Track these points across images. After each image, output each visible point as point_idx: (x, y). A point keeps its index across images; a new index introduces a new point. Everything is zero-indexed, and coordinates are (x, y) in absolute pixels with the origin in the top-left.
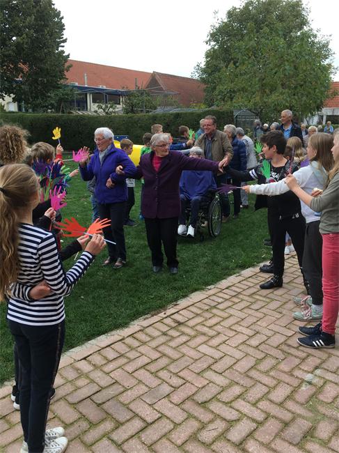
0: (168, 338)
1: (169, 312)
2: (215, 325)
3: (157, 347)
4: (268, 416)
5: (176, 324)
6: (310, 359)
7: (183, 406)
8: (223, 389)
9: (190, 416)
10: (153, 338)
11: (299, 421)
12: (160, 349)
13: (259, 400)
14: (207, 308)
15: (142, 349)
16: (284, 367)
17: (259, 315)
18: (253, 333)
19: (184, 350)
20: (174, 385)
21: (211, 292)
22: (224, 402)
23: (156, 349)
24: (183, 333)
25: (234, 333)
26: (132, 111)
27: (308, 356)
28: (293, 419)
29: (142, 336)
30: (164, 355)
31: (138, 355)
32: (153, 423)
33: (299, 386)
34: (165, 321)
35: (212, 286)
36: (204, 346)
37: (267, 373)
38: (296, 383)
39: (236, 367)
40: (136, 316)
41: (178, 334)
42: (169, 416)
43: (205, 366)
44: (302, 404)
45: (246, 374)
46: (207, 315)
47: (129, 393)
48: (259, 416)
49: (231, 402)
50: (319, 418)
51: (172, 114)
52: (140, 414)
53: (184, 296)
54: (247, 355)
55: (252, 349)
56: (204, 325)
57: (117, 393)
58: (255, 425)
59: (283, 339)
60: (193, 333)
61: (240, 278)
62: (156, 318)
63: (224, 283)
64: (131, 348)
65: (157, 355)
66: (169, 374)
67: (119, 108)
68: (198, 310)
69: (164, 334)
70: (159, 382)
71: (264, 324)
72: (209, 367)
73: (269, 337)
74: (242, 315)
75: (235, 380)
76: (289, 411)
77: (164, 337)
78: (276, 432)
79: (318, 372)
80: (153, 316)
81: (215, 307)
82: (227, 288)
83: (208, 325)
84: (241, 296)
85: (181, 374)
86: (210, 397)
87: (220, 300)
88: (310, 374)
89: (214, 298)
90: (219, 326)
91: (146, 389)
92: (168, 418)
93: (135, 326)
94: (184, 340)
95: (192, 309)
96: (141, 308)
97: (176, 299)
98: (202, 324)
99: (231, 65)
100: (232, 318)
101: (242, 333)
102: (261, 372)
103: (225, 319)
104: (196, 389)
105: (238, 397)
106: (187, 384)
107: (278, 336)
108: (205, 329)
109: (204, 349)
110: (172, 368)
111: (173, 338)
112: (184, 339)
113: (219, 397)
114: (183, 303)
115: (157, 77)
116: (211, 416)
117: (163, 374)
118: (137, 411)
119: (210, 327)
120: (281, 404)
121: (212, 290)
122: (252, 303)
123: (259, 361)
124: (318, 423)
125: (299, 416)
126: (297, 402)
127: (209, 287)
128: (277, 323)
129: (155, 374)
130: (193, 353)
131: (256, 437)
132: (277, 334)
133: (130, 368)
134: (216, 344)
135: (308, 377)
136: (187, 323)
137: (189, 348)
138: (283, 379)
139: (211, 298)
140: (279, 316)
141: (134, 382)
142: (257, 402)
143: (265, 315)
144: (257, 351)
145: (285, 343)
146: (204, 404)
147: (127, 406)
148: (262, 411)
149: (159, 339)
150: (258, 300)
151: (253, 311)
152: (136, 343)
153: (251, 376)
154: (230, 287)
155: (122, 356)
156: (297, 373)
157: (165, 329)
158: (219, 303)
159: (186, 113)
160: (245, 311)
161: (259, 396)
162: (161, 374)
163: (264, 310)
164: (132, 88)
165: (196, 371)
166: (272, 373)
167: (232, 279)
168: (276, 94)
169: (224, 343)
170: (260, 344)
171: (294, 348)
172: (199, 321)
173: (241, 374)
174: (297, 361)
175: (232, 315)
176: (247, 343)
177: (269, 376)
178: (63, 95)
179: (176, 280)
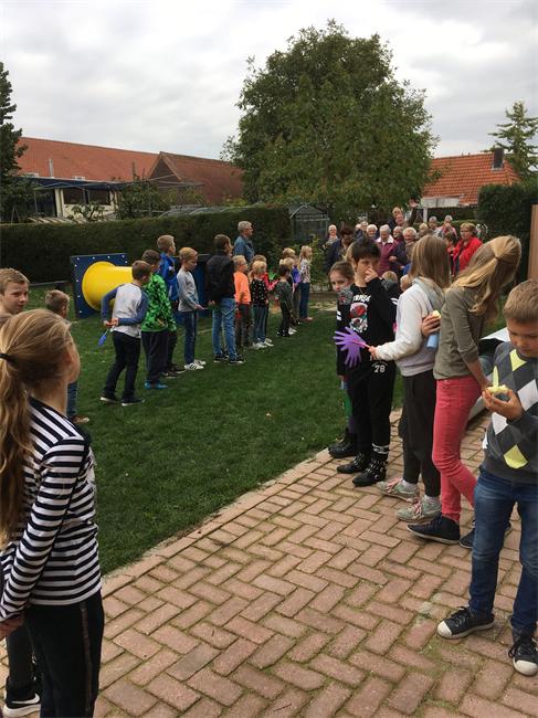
0: (206, 571)
1: (205, 529)
2: (279, 542)
3: (189, 587)
4: (367, 675)
5: (219, 547)
6: (426, 578)
7: (235, 677)
8: (297, 642)
9: (247, 691)
10: (182, 574)
11: (415, 677)
12: (193, 590)
13: (352, 652)
14: (266, 516)
15: (165, 594)
16: (388, 595)
17: (346, 519)
18: (339, 548)
19: (233, 587)
20: (219, 645)
21: (271, 491)
22: (298, 662)
23: (187, 591)
24: (230, 561)
25: (310, 551)
26: (131, 214)
27: (422, 575)
28: (405, 676)
29: (164, 573)
30: (201, 599)
31: (159, 603)
32: (188, 709)
33: (411, 623)
34: (200, 544)
35: (273, 482)
36: (264, 577)
37: (361, 608)
38: (406, 619)
39: (316, 605)
40: (153, 540)
41: (222, 562)
42: (213, 696)
43: (266, 610)
44: (417, 651)
45: (331, 614)
46: (266, 527)
47: (147, 666)
48: (353, 677)
49: (310, 660)
50: (444, 668)
51: (194, 217)
52: (166, 699)
53: (230, 501)
54: (330, 583)
55: (337, 574)
56: (261, 544)
57: (127, 669)
58: (347, 692)
59: (383, 553)
60: (245, 558)
61: (314, 465)
62: (185, 541)
63: (290, 475)
64: (147, 594)
65: (189, 600)
66: (211, 629)
67: (109, 210)
68: (252, 521)
69: (200, 565)
70: (195, 642)
71: (355, 533)
72: (273, 610)
73: (363, 552)
74: (320, 522)
75: (314, 625)
76: (398, 663)
77: (200, 570)
78: (380, 698)
79: (438, 598)
80: (180, 538)
81: (277, 514)
82: (295, 483)
83: (269, 544)
84: (317, 493)
85: (229, 626)
86: (276, 657)
87: (285, 502)
88: (426, 603)
89: (276, 499)
90: (285, 544)
91: (175, 657)
92: (212, 699)
93: (152, 558)
94: (232, 571)
95: (242, 520)
96: (160, 528)
97: (217, 508)
98: (259, 543)
99: (280, 139)
100: (304, 529)
101: (322, 551)
102: (353, 608)
103: (293, 531)
104: (254, 647)
105: (321, 651)
106: (240, 641)
107: (376, 549)
108: (264, 551)
109: (264, 582)
110: (216, 619)
111: (214, 570)
112: (232, 569)
113: (290, 654)
114: (228, 512)
115: (167, 161)
116: (279, 687)
117: (200, 630)
118: (162, 694)
119: (272, 546)
120: (385, 655)
121: (272, 486)
122: (334, 502)
123: (349, 591)
124: (442, 676)
125: (414, 669)
126: (410, 648)
127: (268, 483)
128: (373, 528)
129: (187, 631)
130: (246, 591)
131: (350, 710)
132: (374, 546)
133: (146, 627)
134: (283, 572)
135: (424, 607)
136: (235, 544)
137: (240, 584)
138: (387, 615)
139: (271, 500)
140: (374, 517)
141: (155, 648)
142: (349, 656)
143: (356, 518)
144: (346, 576)
145: (386, 559)
146: (267, 670)
147: (144, 689)
148: (357, 668)
149: (191, 574)
150: (343, 496)
151: (337, 514)
152: (155, 586)
153: (337, 615)
154: (299, 479)
155: (132, 608)
156: (407, 603)
157: (200, 556)
158: (284, 507)
159: (215, 215)
160: (324, 515)
161: (351, 645)
162: (198, 630)
163: (352, 511)
164: (129, 179)
165: (253, 619)
166: (370, 608)
167: (303, 467)
168: (351, 181)
169: (294, 568)
170: (349, 565)
171: (400, 564)
172: (254, 539)
173: (322, 613)
174: (406, 584)
175: (304, 524)
176: (330, 564)
177: (365, 612)
178: (14, 193)
179: (214, 477)
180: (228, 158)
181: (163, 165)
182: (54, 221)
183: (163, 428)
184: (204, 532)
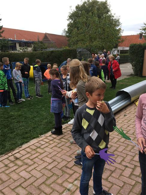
0: (7, 168)
2: (35, 158)
5: (15, 159)
14: (35, 148)
16: (60, 181)
17: (59, 150)
18: (52, 161)
19: (12, 175)
21: (41, 139)
24: (16, 165)
25: (43, 162)
26: (35, 50)
27: (74, 173)
33: (63, 192)
34: (10, 158)
35: (43, 135)
36: (24, 171)
37: (49, 185)
38: (62, 190)
39: (35, 183)
41: (13, 165)
43: (18, 184)
45: (38, 187)
46: (33, 152)
53: (26, 142)
54: (44, 175)
55: (47, 171)
56: (29, 159)
59: (66, 163)
60: (21, 164)
62: (6, 156)
68: (30, 150)
69: (6, 166)
71: (60, 155)
72: (20, 185)
73: (59, 163)
74: (51, 151)
75: (31, 192)
77: (5, 168)
79: (76, 182)
81: (39, 147)
82: (49, 136)
83: (31, 158)
85: (3, 190)
87: (43, 143)
90: (37, 159)
94: (15, 169)
95: (27, 149)
97: (22, 144)
99: (76, 29)
100: (45, 153)
101: (46, 162)
102: (47, 185)
103: (41, 154)
107: (64, 162)
108: (29, 161)
111: (9, 168)
114: (24, 146)
119: (32, 160)
122: (59, 144)
123: (48, 178)
127: (42, 136)
128: (66, 154)
130: (16, 177)
134: (30, 170)
135: (70, 186)
136: (21, 158)
137: (15, 174)
138: (56, 188)
139: (40, 142)
140: (68, 150)
143: (62, 150)
144: (50, 172)
145: (65, 166)
149: (2, 169)
150: (62, 141)
151: (57, 148)
153: (40, 188)
156: (65, 184)
157: (7, 162)
158: (42, 145)
160: (53, 148)
163: (63, 147)
164: (36, 40)
165: (12, 188)
166: (52, 185)
168: (96, 42)
169: (35, 168)
170: (53, 168)
171: (69, 168)
172: (27, 157)
173: (35, 187)
174: (68, 176)
175: (46, 151)
176: (47, 168)
177: (50, 187)
178: (4, 44)
179: (26, 133)
180: (64, 34)
181: (46, 36)
182: (16, 52)
183: (20, 116)
184: (13, 153)
